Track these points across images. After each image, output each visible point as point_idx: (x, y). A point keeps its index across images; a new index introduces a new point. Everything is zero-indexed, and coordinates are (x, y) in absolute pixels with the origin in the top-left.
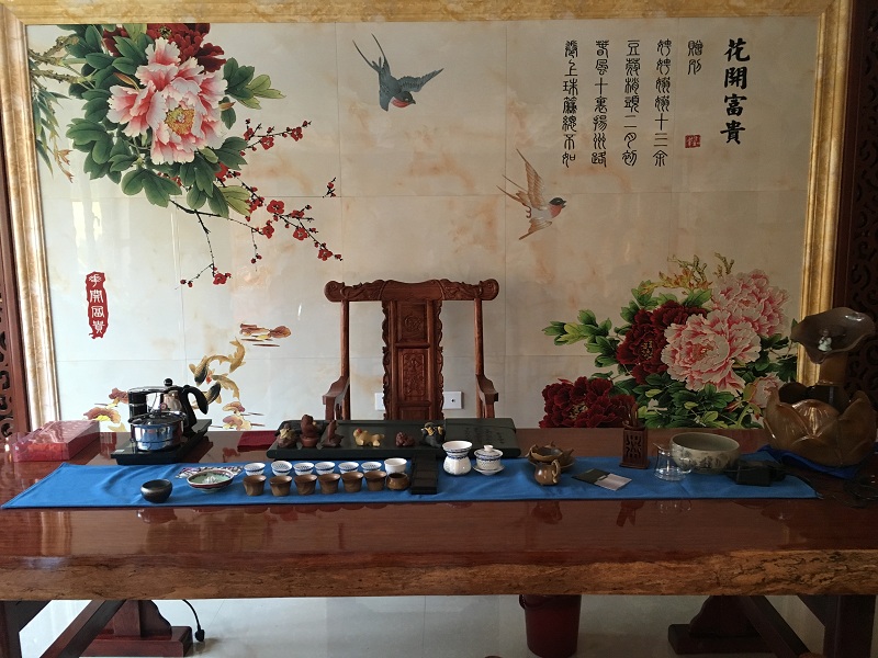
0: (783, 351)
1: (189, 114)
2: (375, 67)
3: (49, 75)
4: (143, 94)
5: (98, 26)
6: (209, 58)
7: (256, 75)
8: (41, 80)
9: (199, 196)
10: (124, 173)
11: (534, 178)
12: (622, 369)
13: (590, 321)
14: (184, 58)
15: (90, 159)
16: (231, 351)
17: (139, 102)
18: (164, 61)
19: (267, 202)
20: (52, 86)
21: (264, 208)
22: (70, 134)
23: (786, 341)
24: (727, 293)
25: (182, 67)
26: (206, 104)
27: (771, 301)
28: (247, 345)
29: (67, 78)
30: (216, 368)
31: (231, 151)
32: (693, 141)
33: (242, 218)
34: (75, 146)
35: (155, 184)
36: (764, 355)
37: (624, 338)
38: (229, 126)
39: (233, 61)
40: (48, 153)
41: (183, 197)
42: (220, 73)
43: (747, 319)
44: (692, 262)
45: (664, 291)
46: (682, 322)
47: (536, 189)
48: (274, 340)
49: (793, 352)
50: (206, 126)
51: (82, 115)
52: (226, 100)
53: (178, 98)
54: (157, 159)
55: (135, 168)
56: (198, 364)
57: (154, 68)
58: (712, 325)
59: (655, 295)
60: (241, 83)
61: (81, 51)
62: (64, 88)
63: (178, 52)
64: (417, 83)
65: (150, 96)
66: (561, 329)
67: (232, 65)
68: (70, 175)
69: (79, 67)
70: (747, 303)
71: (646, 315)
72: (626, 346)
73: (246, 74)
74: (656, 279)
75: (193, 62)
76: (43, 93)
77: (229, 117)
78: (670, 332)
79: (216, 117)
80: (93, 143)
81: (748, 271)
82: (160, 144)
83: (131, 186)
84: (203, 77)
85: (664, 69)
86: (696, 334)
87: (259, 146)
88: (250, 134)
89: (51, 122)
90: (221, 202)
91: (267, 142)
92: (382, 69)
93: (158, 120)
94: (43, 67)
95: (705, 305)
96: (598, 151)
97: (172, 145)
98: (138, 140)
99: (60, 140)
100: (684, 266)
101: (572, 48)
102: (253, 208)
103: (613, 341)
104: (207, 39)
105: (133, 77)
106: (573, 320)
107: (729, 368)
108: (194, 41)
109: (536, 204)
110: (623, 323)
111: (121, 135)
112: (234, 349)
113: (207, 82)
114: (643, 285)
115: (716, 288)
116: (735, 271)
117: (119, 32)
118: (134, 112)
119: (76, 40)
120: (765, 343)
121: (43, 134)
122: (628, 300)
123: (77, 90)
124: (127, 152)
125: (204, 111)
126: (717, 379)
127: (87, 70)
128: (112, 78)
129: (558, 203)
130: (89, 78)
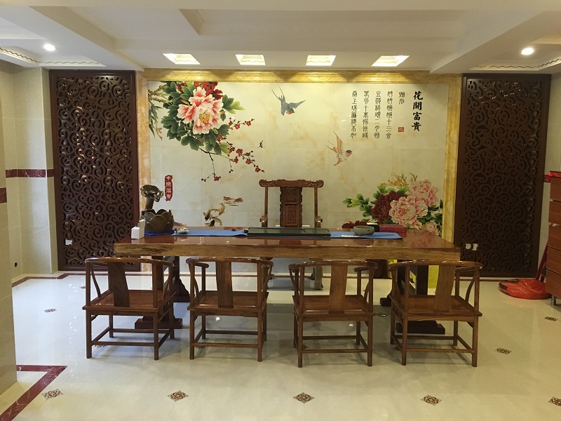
0: (437, 212)
1: (208, 115)
2: (280, 99)
3: (155, 99)
4: (191, 108)
5: (175, 82)
6: (217, 95)
7: (234, 101)
8: (152, 101)
9: (210, 147)
10: (182, 137)
11: (340, 142)
12: (373, 218)
13: (361, 198)
14: (207, 94)
15: (169, 132)
16: (220, 207)
17: (189, 110)
18: (200, 95)
19: (236, 149)
20: (156, 104)
21: (235, 151)
22: (162, 122)
23: (438, 208)
24: (415, 188)
25: (206, 98)
26: (215, 112)
27: (432, 192)
28: (225, 205)
29: (162, 101)
30: (214, 214)
31: (224, 130)
32: (401, 130)
33: (226, 155)
34: (164, 127)
35: (194, 142)
36: (429, 213)
37: (374, 205)
38: (223, 120)
39: (226, 96)
40: (153, 129)
41: (204, 147)
42: (221, 100)
43: (423, 199)
44: (401, 175)
45: (390, 187)
46: (397, 199)
47: (340, 146)
48: (237, 203)
49: (441, 212)
50: (214, 120)
51: (167, 115)
52: (222, 110)
53: (204, 109)
54: (195, 132)
55: (186, 135)
56: (206, 212)
57: (196, 98)
58: (409, 201)
59: (387, 189)
60: (228, 104)
61: (168, 91)
62: (161, 104)
63: (205, 92)
64: (295, 105)
65: (194, 108)
66: (349, 201)
67: (225, 97)
68: (161, 138)
69: (168, 97)
70: (423, 192)
71: (383, 196)
72: (375, 209)
73: (231, 101)
74: (387, 182)
75: (211, 96)
76: (153, 106)
77: (223, 117)
78: (392, 204)
79: (218, 117)
80: (171, 126)
81: (423, 180)
82: (197, 127)
83: (184, 143)
84: (214, 102)
85: (390, 102)
86: (402, 204)
87: (234, 128)
88: (231, 123)
89: (155, 118)
90: (218, 149)
91: (237, 126)
92: (283, 100)
93: (196, 117)
94: (153, 96)
95: (407, 193)
96: (365, 132)
97: (201, 127)
98: (188, 124)
99: (159, 124)
100: (398, 177)
101: (355, 94)
102: (231, 151)
103: (370, 207)
104: (216, 88)
105: (187, 101)
106: (354, 198)
107: (415, 218)
108: (211, 88)
109: (340, 152)
110: (374, 199)
111: (182, 123)
112: (221, 206)
113: (216, 103)
114: (382, 184)
115: (410, 186)
116: (418, 180)
117: (183, 84)
118: (187, 114)
119: (167, 87)
120: (430, 209)
121: (152, 122)
122: (376, 190)
123: (166, 105)
124: (184, 129)
125: (214, 114)
126: (411, 222)
127: (170, 98)
128: (179, 102)
129: (349, 152)
130: (171, 101)
